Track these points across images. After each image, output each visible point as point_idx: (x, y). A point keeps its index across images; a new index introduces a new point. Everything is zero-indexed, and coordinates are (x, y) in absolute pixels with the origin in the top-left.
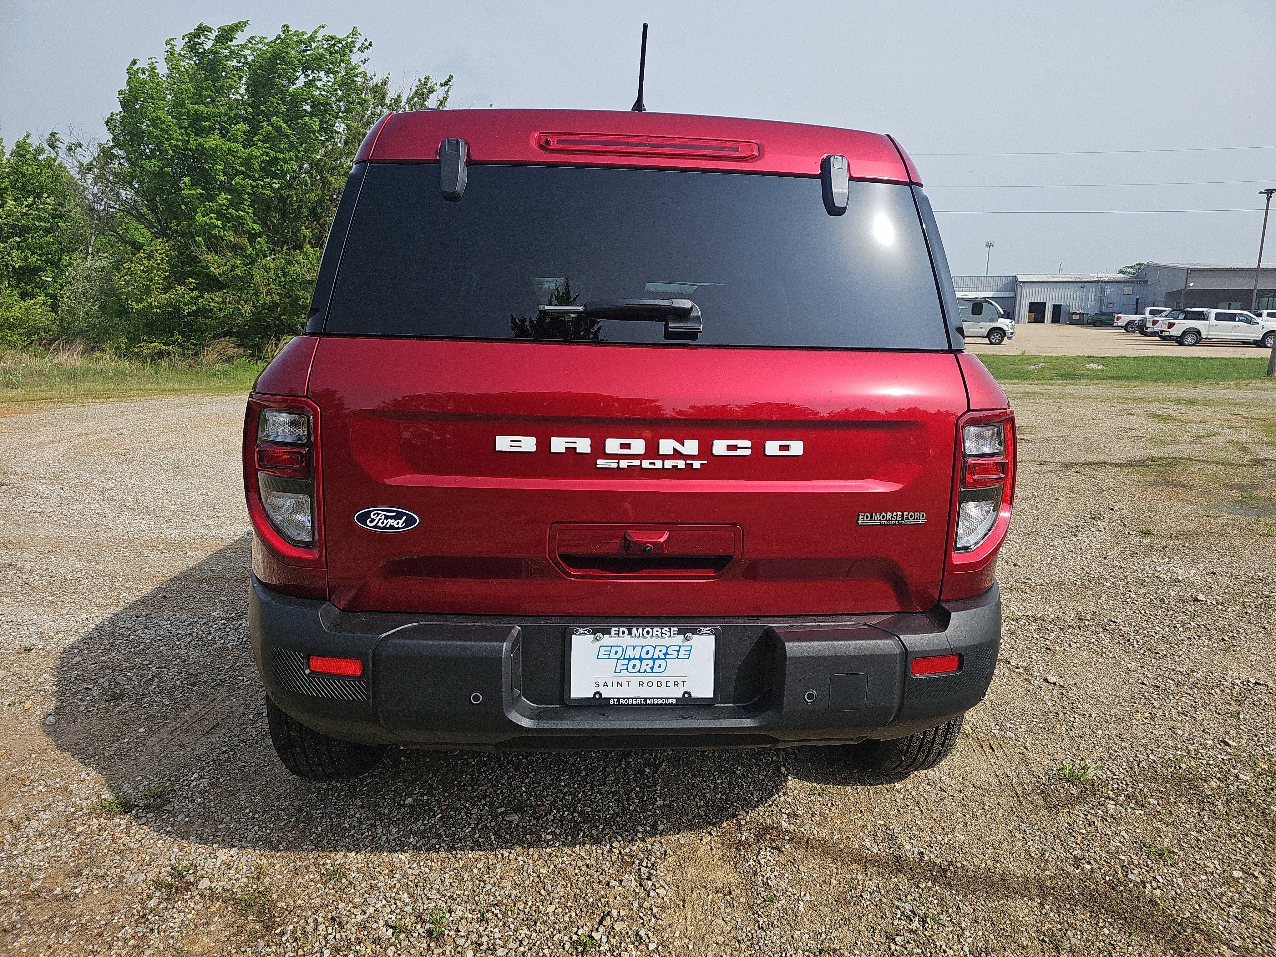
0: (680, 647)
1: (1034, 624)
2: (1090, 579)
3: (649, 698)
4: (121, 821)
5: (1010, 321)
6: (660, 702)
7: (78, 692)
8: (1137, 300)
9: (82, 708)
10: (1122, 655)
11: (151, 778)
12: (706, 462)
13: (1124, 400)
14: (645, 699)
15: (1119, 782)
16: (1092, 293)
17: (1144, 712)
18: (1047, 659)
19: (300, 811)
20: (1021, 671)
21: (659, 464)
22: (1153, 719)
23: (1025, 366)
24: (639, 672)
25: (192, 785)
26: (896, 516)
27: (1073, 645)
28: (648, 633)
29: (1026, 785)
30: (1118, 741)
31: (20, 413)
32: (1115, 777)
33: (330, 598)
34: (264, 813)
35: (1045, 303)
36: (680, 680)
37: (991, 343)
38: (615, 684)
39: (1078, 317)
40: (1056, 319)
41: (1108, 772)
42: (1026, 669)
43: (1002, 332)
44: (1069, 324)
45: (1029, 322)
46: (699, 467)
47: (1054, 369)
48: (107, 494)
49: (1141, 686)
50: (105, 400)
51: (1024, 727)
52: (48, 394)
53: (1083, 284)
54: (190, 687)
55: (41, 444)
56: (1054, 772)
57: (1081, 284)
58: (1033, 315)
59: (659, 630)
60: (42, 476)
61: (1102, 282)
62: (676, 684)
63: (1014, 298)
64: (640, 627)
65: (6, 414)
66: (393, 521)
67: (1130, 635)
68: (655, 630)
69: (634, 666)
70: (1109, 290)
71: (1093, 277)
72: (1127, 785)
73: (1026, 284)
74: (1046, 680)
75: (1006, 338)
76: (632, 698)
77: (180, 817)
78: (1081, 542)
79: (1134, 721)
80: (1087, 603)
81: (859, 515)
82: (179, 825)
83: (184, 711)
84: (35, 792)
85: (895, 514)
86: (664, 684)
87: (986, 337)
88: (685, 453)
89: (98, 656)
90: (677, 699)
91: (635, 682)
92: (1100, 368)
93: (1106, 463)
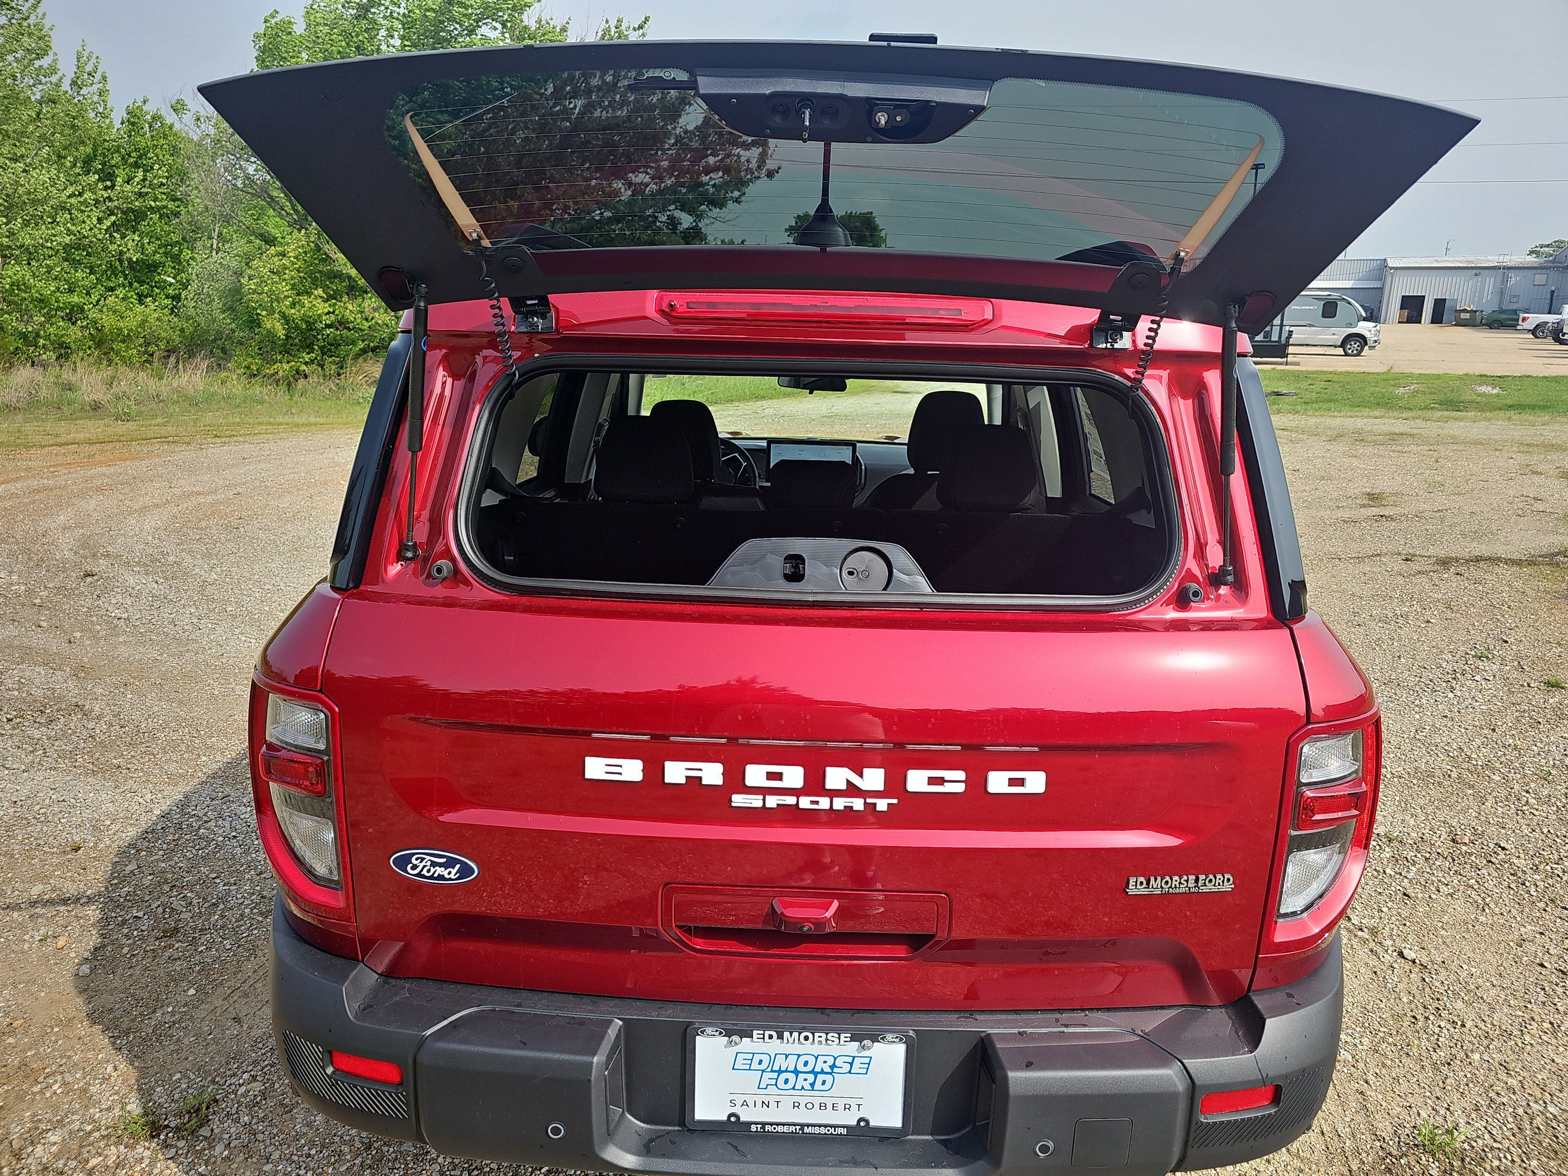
0: (854, 1057)
1: (1387, 849)
2: (1472, 768)
3: (808, 1126)
4: (145, 1150)
5: (1374, 324)
6: (823, 1130)
7: (124, 922)
8: (1552, 292)
9: (125, 950)
10: (1513, 911)
11: (192, 1077)
12: (895, 801)
13: (1526, 447)
14: (803, 1126)
15: (1501, 1155)
16: (1490, 283)
17: (1543, 1021)
18: (1405, 913)
19: (369, 1147)
20: (1365, 935)
21: (824, 803)
22: (1554, 1033)
23: (1391, 389)
24: (793, 1088)
25: (239, 1093)
26: (1187, 881)
27: (1444, 889)
28: (806, 1038)
29: (1364, 1155)
30: (1503, 1076)
31: (127, 459)
32: (1496, 1145)
33: (363, 959)
34: (323, 1146)
35: (1424, 297)
36: (853, 1103)
37: (1346, 355)
38: (759, 1104)
39: (1468, 316)
40: (1437, 319)
41: (1487, 1136)
42: (1374, 932)
43: (1362, 340)
44: (1455, 325)
45: (1399, 322)
46: (885, 809)
47: (1431, 393)
48: (209, 590)
49: (1539, 968)
50: (227, 440)
51: (1366, 1041)
52: (163, 431)
53: (1478, 270)
54: (260, 919)
55: (144, 509)
56: (1407, 1131)
57: (1474, 271)
58: (1406, 312)
59: (824, 1035)
60: (137, 559)
61: (1504, 268)
62: (847, 1107)
63: (1381, 289)
64: (795, 1030)
65: (111, 460)
66: (443, 869)
67: (1524, 872)
68: (817, 1035)
69: (786, 1081)
70: (1514, 279)
71: (1492, 260)
72: (1513, 1161)
73: (1399, 271)
74: (1401, 954)
75: (1366, 348)
76: (784, 1125)
77: (219, 1148)
78: (1460, 699)
79: (1527, 1038)
80: (1465, 811)
81: (1129, 880)
82: (215, 1162)
83: (249, 960)
84: (48, 1095)
85: (1185, 878)
86: (830, 1107)
87: (1340, 347)
88: (863, 789)
89: (158, 861)
90: (847, 1127)
91: (789, 1101)
92: (1495, 391)
93: (1499, 559)
